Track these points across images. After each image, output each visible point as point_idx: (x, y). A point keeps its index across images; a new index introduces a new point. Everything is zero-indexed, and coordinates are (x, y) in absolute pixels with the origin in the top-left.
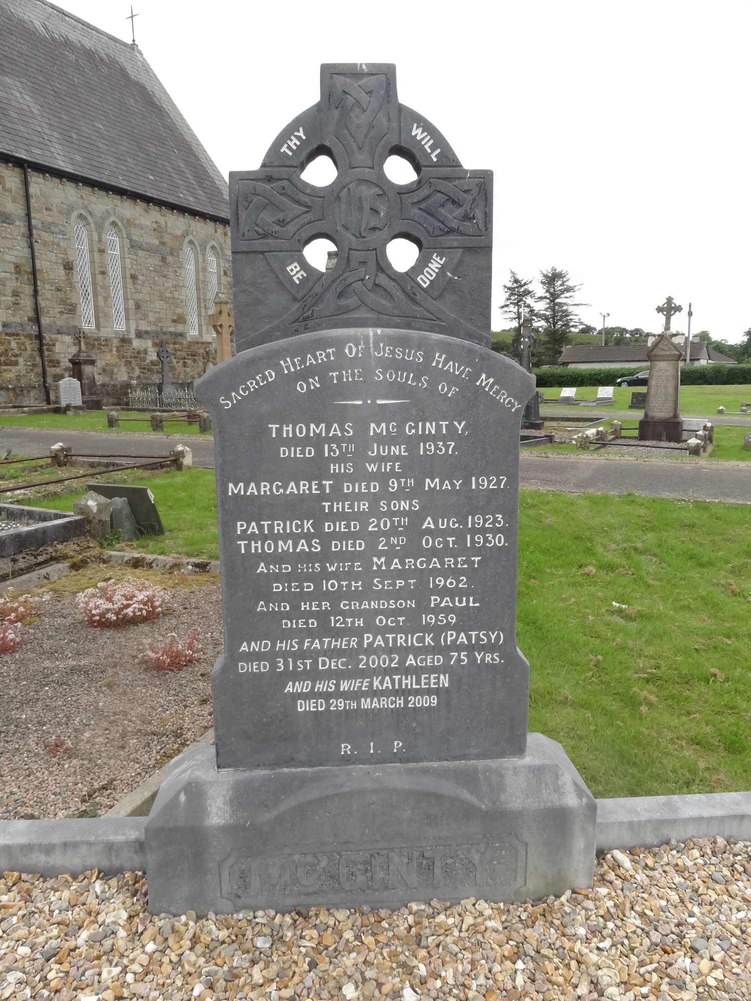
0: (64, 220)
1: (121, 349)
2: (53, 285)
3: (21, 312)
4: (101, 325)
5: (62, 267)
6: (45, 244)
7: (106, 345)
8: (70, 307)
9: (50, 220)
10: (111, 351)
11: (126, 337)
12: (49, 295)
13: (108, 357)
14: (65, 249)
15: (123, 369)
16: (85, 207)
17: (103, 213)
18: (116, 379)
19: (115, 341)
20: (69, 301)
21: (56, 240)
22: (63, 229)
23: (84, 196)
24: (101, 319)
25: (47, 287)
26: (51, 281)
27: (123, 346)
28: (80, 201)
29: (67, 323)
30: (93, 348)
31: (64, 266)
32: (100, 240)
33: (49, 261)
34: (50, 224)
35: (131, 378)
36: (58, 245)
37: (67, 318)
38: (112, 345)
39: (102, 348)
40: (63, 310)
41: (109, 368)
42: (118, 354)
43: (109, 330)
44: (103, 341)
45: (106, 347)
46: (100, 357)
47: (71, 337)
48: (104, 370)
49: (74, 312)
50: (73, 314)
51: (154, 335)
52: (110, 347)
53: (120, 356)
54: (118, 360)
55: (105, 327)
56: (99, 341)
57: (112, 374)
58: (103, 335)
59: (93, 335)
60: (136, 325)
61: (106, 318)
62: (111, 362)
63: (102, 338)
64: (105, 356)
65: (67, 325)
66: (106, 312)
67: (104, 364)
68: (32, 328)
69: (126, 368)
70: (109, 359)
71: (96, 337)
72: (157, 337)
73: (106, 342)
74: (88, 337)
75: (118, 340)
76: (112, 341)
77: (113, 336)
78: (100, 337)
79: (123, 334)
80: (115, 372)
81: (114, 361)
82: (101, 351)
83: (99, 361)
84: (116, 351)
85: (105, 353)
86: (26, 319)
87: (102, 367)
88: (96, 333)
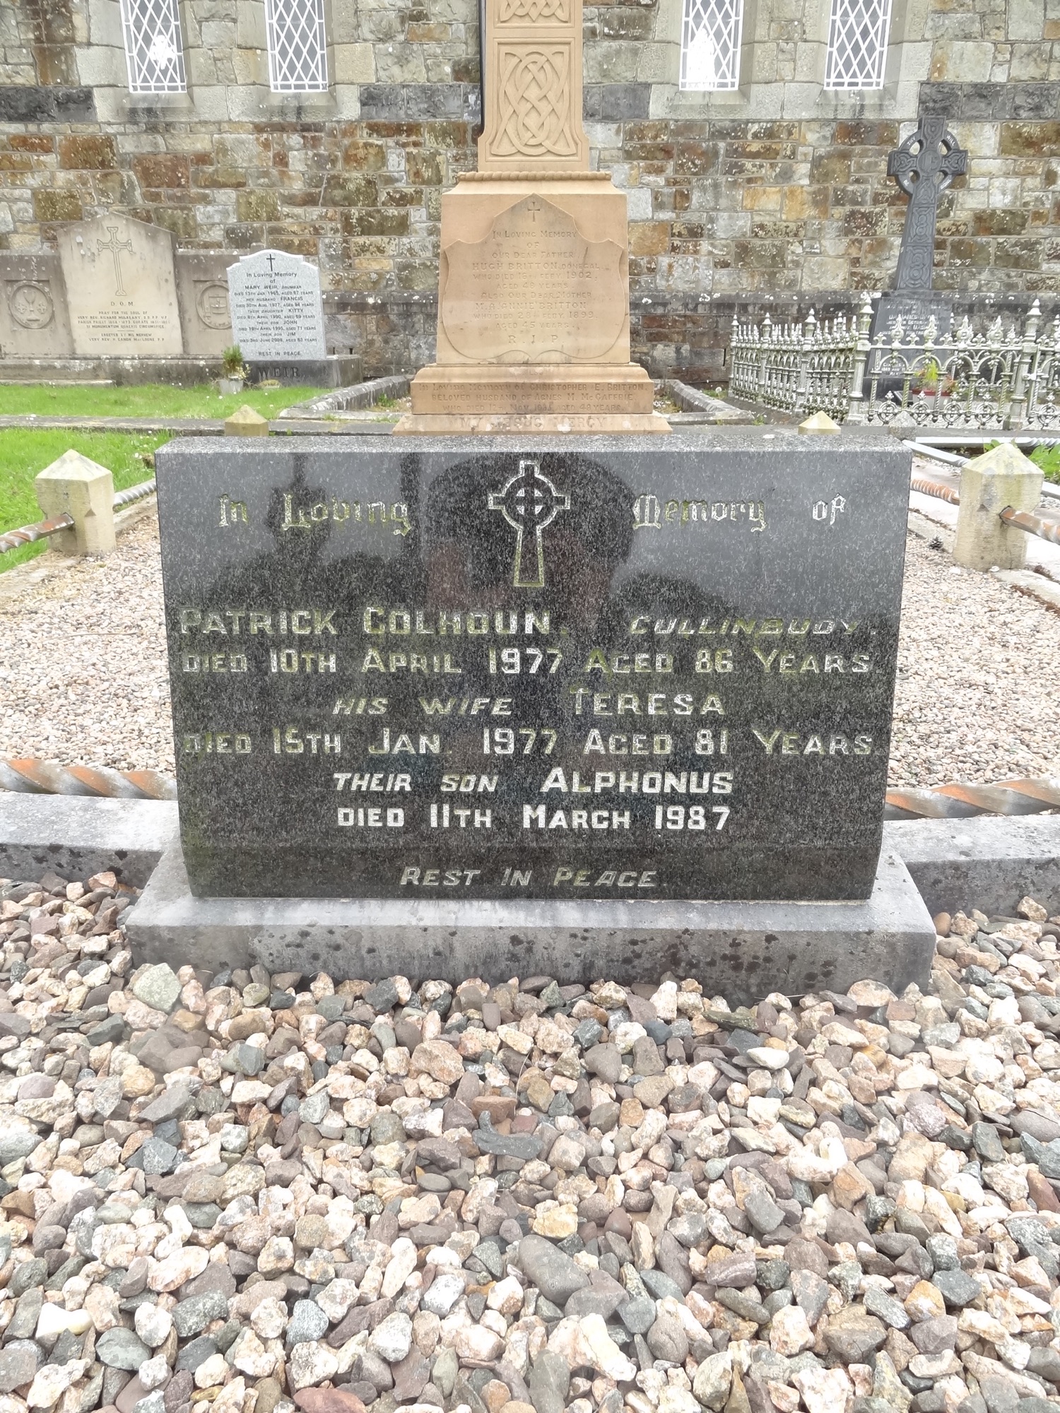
1: (837, 166)
3: (433, 48)
4: (759, 75)
7: (768, 153)
8: (626, 11)
10: (786, 175)
11: (869, 115)
13: (770, 200)
15: (832, 244)
18: (792, 284)
19: (811, 137)
24: (759, 50)
27: (845, 156)
29: (605, 74)
30: (704, 169)
35: (863, 282)
37: (607, 57)
38: (794, 153)
39: (748, 164)
40: (596, 24)
41: (766, 242)
42: (816, 187)
43: (790, 91)
44: (755, 136)
45: (766, 163)
46: (733, 199)
47: (615, 126)
48: (743, 251)
49: (647, 28)
50: (637, 39)
51: (1019, 101)
52: (786, 160)
53: (826, 196)
54: (813, 212)
55: (776, 81)
56: (736, 137)
57: (774, 265)
58: (764, 115)
59: (714, 116)
60: (934, 64)
61: (783, 45)
62: (781, 220)
63: (755, 127)
64: (754, 197)
65: (606, 82)
66: (789, 16)
67: (747, 229)
68: (466, 101)
69: (846, 241)
70: (771, 206)
71: (727, 124)
72: (1037, 108)
73: (768, 143)
74: (688, 126)
75: (828, 132)
76: (795, 136)
77: (805, 115)
78: (747, 122)
79: (862, 106)
80: (789, 258)
81: (793, 216)
82: (741, 178)
83: (726, 215)
84: (811, 176)
85: (759, 183)
86: (448, 69)
87: (734, 238)
88: (732, 108)
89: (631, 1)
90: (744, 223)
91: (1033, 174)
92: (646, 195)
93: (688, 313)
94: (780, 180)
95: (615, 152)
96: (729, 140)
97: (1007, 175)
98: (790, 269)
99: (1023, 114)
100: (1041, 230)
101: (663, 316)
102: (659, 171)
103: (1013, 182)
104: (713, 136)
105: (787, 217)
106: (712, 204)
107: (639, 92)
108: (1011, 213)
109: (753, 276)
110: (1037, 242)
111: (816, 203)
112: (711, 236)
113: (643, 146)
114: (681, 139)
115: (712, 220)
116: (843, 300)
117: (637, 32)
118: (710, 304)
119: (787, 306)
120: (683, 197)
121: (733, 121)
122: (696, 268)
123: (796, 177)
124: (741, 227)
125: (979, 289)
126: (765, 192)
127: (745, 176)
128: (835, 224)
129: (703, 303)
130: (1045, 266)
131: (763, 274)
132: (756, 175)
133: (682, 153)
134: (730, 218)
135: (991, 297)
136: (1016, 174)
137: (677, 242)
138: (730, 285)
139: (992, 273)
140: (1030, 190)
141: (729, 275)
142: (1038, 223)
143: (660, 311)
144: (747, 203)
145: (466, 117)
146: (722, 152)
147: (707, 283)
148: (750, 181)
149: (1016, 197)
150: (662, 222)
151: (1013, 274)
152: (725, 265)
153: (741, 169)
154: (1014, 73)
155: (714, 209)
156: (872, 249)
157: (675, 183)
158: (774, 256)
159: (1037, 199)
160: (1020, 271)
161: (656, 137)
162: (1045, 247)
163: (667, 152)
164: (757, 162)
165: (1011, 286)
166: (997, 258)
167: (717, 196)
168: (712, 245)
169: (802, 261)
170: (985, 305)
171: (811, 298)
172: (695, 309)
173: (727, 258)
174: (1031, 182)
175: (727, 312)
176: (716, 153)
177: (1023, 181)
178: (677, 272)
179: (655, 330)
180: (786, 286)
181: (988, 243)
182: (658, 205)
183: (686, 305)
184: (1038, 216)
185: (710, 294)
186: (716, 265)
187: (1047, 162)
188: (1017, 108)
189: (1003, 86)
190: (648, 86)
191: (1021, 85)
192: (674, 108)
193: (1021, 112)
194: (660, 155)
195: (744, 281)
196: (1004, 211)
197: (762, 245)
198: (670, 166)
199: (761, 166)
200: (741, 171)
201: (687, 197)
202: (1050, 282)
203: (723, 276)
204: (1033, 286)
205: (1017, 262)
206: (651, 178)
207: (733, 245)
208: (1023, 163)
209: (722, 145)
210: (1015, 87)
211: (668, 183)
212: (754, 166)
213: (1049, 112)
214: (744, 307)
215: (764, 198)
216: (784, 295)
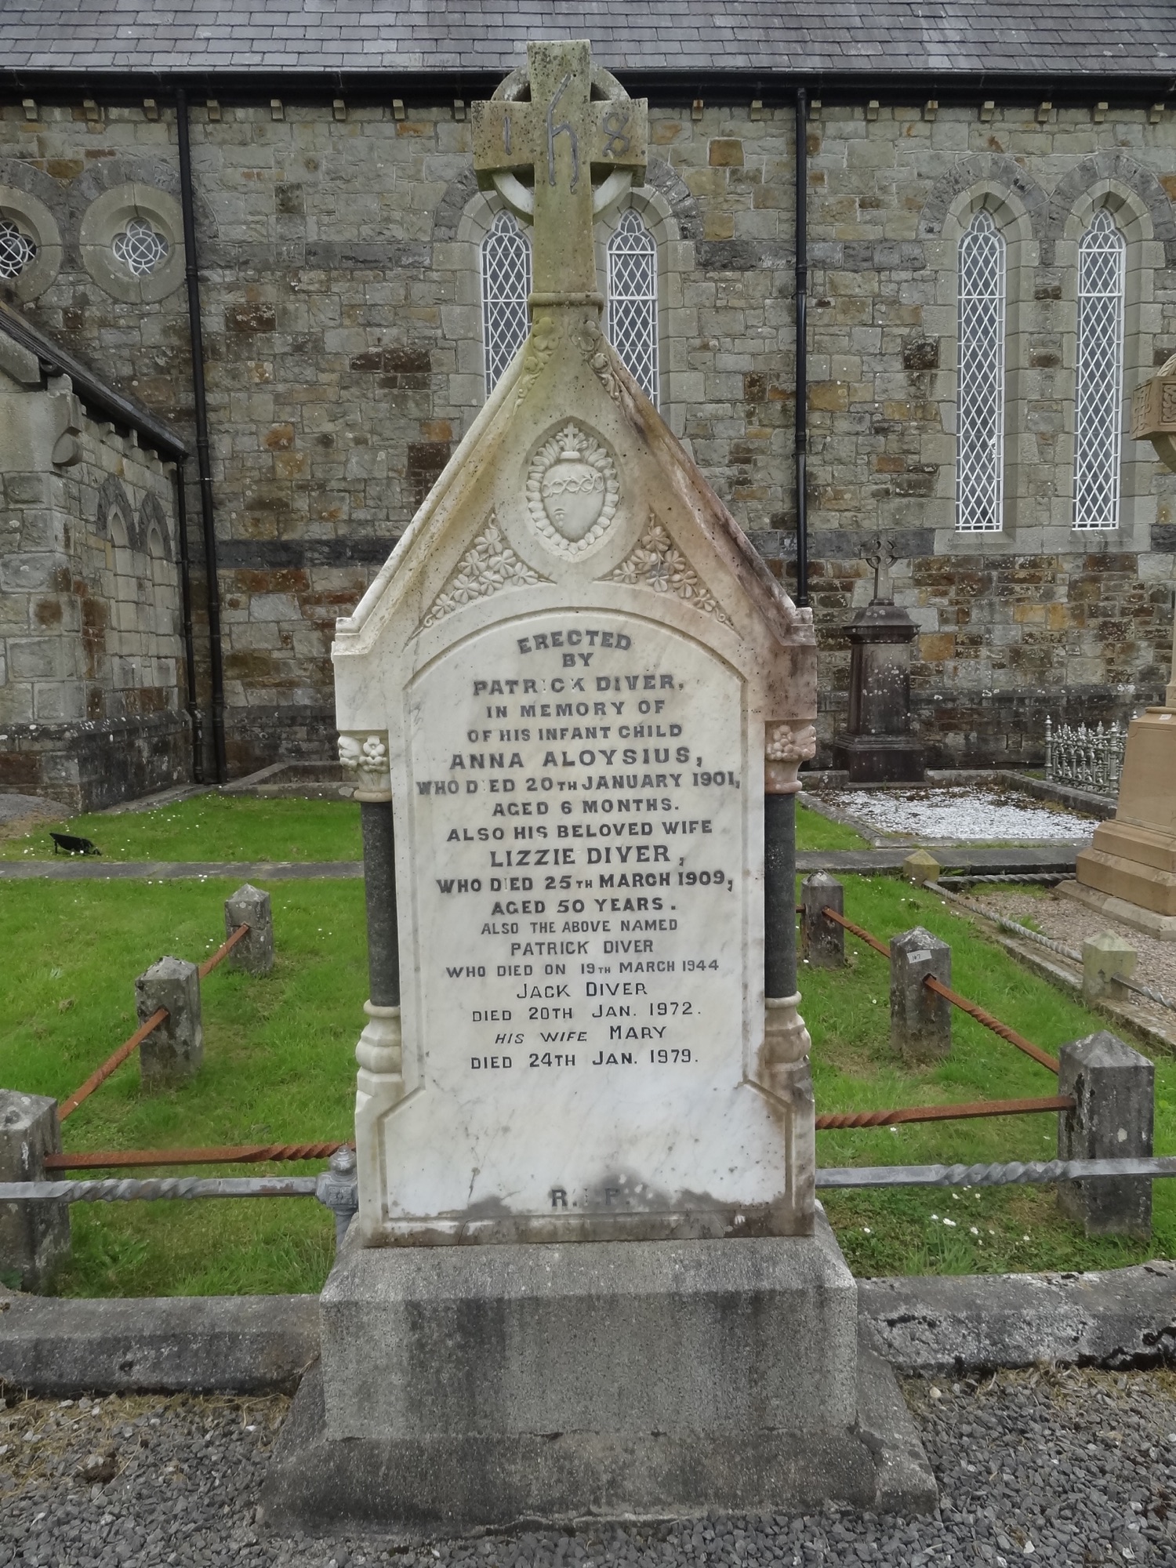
0: (923, 226)
1: (1089, 587)
2: (861, 420)
3: (754, 504)
4: (1021, 521)
5: (898, 364)
6: (851, 304)
7: (1033, 579)
8: (913, 476)
9: (873, 233)
10: (1048, 595)
11: (1113, 550)
12: (844, 448)
13: (1037, 616)
14: (916, 311)
15: (1090, 648)
16: (1004, 173)
17: (1069, 175)
18: (1058, 680)
19: (1067, 566)
20: (912, 459)
21: (888, 290)
22: (917, 252)
23: (1003, 139)
24: (1021, 503)
25: (843, 425)
26: (858, 408)
27: (1095, 580)
28: (986, 160)
29: (897, 522)
30: (980, 592)
31: (907, 359)
32: (1046, 263)
33: (859, 353)
34: (870, 246)
35: (1118, 677)
36: (894, 302)
37: (899, 510)
38: (1054, 578)
39: (1017, 588)
40: (889, 486)
41: (1035, 648)
42: (1073, 604)
43: (1048, 532)
44: (1022, 566)
45: (1032, 586)
46: (1006, 615)
47: (906, 561)
48: (1016, 655)
49: (930, 488)
50: (922, 496)
52: (1048, 584)
53: (1082, 611)
54: (1073, 623)
55: (1036, 525)
56: (1004, 568)
57: (1043, 665)
58: (1027, 551)
59: (987, 552)
60: (1160, 510)
61: (1039, 499)
62: (1046, 630)
63: (1021, 560)
64: (1023, 613)
65: (898, 528)
66: (1044, 478)
67: (1019, 638)
68: (782, 543)
69: (1101, 645)
70: (1037, 619)
71: (999, 558)
73: (1032, 571)
74: (966, 560)
75: (1080, 562)
76: (1054, 565)
77: (1060, 550)
78: (1014, 556)
79: (1106, 543)
80: (1055, 660)
81: (1056, 626)
82: (1011, 598)
83: (1000, 627)
84: (1069, 596)
85: (1027, 602)
86: (767, 520)
87: (1008, 645)
88: (1002, 546)
89: (919, 469)
90: (1016, 633)
92: (934, 613)
93: (974, 706)
94: (1044, 599)
95: (907, 581)
96: (1000, 570)
98: (1055, 668)
101: (953, 709)
102: (944, 594)
104: (987, 567)
105: (1052, 627)
106: (988, 619)
107: (925, 536)
109: (1026, 675)
111: (1074, 617)
112: (989, 644)
113: (930, 576)
114: (961, 570)
115: (989, 631)
116: (1103, 692)
117: (923, 491)
118: (992, 699)
119: (1058, 698)
120: (963, 616)
121: (1003, 555)
122: (977, 669)
123: (1056, 596)
124: (1014, 636)
126: (1032, 609)
127: (1015, 596)
128: (1092, 632)
129: (985, 698)
131: (1034, 673)
132: (1024, 596)
133: (963, 580)
134: (1004, 629)
137: (960, 649)
138: (1007, 683)
141: (1006, 674)
143: (950, 705)
144: (1018, 617)
145: (782, 556)
146: (995, 579)
147: (987, 682)
148: (1019, 600)
150: (947, 634)
152: (1002, 666)
153: (1011, 592)
155: (991, 623)
156: (1123, 651)
157: (957, 603)
158: (1042, 659)
161: (940, 569)
163: (949, 579)
164: (1025, 586)
167: (992, 613)
168: (990, 651)
169: (1066, 661)
171: (1077, 692)
172: (980, 703)
173: (1003, 660)
175: (1006, 705)
176: (990, 579)
178: (961, 673)
179: (946, 721)
180: (1054, 682)
182: (944, 620)
183: (972, 700)
185: (991, 690)
186: (994, 666)
190: (932, 530)
192: (954, 547)
194: (944, 582)
195: (1019, 679)
197: (1031, 650)
198: (953, 591)
199: (1028, 589)
201: (968, 614)
203: (1000, 674)
206: (937, 600)
207: (1007, 650)
209: (995, 574)
211: (951, 603)
212: (1022, 589)
214: (1021, 701)
215: (1031, 614)
216: (1054, 689)
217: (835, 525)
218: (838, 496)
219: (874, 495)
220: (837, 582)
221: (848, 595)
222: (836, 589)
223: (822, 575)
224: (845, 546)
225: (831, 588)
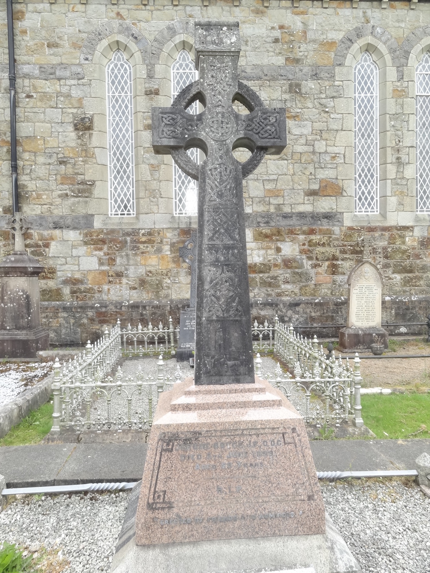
0: (82, 57)
2: (50, 157)
4: (143, 211)
5: (71, 128)
6: (45, 97)
7: (150, 242)
8: (81, 187)
9: (55, 60)
10: (159, 250)
11: (194, 226)
12: (41, 171)
13: (153, 261)
14: (80, 100)
15: (184, 279)
16: (125, 30)
17: (161, 32)
18: (167, 296)
19: (169, 235)
20: (80, 178)
21: (65, 90)
22: (79, 70)
23: (124, 13)
24: (141, 201)
25: (41, 159)
26: (49, 150)
28: (116, 23)
29: (73, 211)
30: (121, 249)
31: (75, 125)
32: (150, 76)
33: (50, 122)
34: (53, 67)
36: (68, 96)
37: (74, 204)
38: (162, 241)
39: (141, 246)
40: (68, 192)
41: (153, 278)
42: (173, 255)
43: (157, 217)
44: (143, 235)
45: (149, 246)
46: (136, 260)
47: (79, 231)
48: (143, 283)
49: (91, 193)
50: (87, 197)
51: (259, 220)
52: (159, 244)
53: (179, 259)
54: (174, 265)
55: (150, 213)
56: (134, 236)
57: (158, 288)
58: (146, 226)
59: (124, 227)
61: (152, 199)
62: (159, 269)
63: (143, 231)
64: (146, 259)
65: (74, 214)
66: (153, 188)
67: (144, 273)
70: (153, 263)
71: (130, 230)
72: (267, 223)
73: (149, 237)
74: (113, 231)
75: (176, 232)
76: (161, 234)
77: (165, 226)
78: (139, 229)
79: (190, 223)
80: (165, 285)
81: (164, 267)
82: (139, 252)
83: (133, 267)
84: (171, 251)
85: (147, 254)
86: (1, 210)
87: (138, 277)
88: (132, 224)
89: (83, 183)
90: (142, 271)
91: (270, 248)
92: (95, 260)
93: (118, 310)
94: (157, 252)
95: (79, 242)
96: (131, 237)
97: (259, 249)
98: (165, 290)
99: (262, 225)
100: (278, 271)
101: (106, 312)
102: (101, 249)
103: (262, 252)
104: (124, 235)
105: (162, 267)
106: (126, 263)
107: (89, 218)
108: (263, 264)
109: (148, 293)
110: (277, 276)
111: (174, 262)
112: (127, 276)
113: (92, 240)
114: (109, 237)
115: (127, 270)
117: (87, 195)
118: (128, 306)
119: (165, 306)
120: (112, 261)
121: (133, 229)
122: (121, 290)
123: (164, 251)
124: (141, 272)
125: (255, 297)
126: (150, 258)
127: (140, 251)
128: (184, 270)
129: (124, 306)
130: (283, 286)
131: (153, 292)
132: (145, 251)
133: (111, 242)
134: (135, 268)
135: (260, 300)
136: (263, 249)
137: (111, 279)
138: (138, 297)
139: (259, 290)
140: (270, 255)
141: (137, 293)
142: (276, 268)
143: (104, 310)
144: (143, 262)
146: (129, 241)
147: (126, 297)
148: (143, 253)
149: (264, 258)
150: (103, 271)
151: (269, 290)
152: (135, 288)
153: (138, 248)
154: (255, 209)
155: (128, 265)
157: (108, 254)
158: (157, 285)
159: (274, 259)
160: (272, 288)
161: (98, 236)
162: (281, 278)
163: (103, 242)
164: (145, 245)
165: (269, 295)
166: (261, 283)
167: (128, 260)
168: (128, 280)
169: (171, 286)
170: (257, 304)
171: (176, 302)
172: (121, 308)
173: (135, 285)
174: (270, 252)
175: (136, 309)
176: (126, 242)
177: (267, 251)
178: (112, 292)
179: (102, 318)
180: (164, 297)
181: (255, 277)
182: (101, 264)
183: (116, 307)
184: (276, 265)
185: (128, 302)
186: (130, 288)
187: (275, 244)
188: (259, 223)
189: (251, 214)
190: (93, 215)
191: (258, 214)
192: (105, 224)
193: (261, 224)
194: (101, 243)
195: (144, 295)
196: (260, 264)
197: (151, 280)
198: (105, 248)
199: (147, 247)
200: (138, 249)
201: (114, 260)
202: (287, 293)
203: (134, 293)
204: (279, 295)
205: (270, 285)
206: (97, 253)
207: (137, 280)
208: (265, 244)
209: (128, 239)
210: (256, 214)
211: (105, 254)
212: (144, 247)
213: (273, 224)
214: (144, 307)
215: (150, 260)
216: (163, 301)
217: (38, 212)
218: (39, 197)
219: (60, 196)
220: (40, 243)
221: (47, 250)
222: (40, 246)
223: (32, 239)
224: (44, 223)
225: (38, 246)
